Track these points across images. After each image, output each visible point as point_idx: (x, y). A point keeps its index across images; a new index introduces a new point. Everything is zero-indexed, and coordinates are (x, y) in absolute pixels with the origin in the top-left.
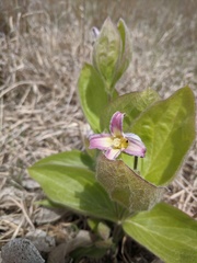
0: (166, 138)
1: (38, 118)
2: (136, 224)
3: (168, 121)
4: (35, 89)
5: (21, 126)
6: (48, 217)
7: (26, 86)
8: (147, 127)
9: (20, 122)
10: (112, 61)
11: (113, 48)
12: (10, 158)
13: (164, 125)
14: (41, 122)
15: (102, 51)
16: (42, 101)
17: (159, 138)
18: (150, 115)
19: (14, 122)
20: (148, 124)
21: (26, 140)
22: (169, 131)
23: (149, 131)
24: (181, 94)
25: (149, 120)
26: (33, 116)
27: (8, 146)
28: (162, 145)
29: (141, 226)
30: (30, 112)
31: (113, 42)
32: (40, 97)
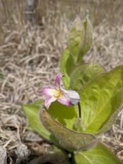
0: (108, 100)
1: (47, 77)
2: (86, 157)
3: (110, 88)
4: (49, 59)
5: (36, 80)
6: (34, 138)
7: (44, 57)
8: (95, 90)
9: (35, 77)
10: (78, 44)
11: (78, 35)
12: (26, 98)
13: (107, 91)
14: (49, 80)
15: (72, 37)
16: (51, 67)
17: (103, 99)
18: (97, 83)
19: (32, 77)
20: (95, 88)
21: (36, 89)
22: (111, 96)
23: (96, 94)
24: (120, 70)
25: (96, 86)
26: (44, 75)
27: (26, 91)
28: (104, 105)
29: (89, 159)
30: (43, 72)
31: (79, 31)
32: (51, 64)
